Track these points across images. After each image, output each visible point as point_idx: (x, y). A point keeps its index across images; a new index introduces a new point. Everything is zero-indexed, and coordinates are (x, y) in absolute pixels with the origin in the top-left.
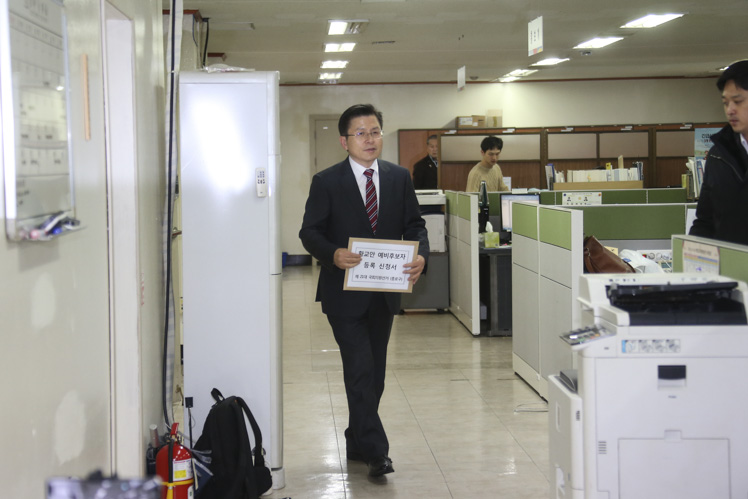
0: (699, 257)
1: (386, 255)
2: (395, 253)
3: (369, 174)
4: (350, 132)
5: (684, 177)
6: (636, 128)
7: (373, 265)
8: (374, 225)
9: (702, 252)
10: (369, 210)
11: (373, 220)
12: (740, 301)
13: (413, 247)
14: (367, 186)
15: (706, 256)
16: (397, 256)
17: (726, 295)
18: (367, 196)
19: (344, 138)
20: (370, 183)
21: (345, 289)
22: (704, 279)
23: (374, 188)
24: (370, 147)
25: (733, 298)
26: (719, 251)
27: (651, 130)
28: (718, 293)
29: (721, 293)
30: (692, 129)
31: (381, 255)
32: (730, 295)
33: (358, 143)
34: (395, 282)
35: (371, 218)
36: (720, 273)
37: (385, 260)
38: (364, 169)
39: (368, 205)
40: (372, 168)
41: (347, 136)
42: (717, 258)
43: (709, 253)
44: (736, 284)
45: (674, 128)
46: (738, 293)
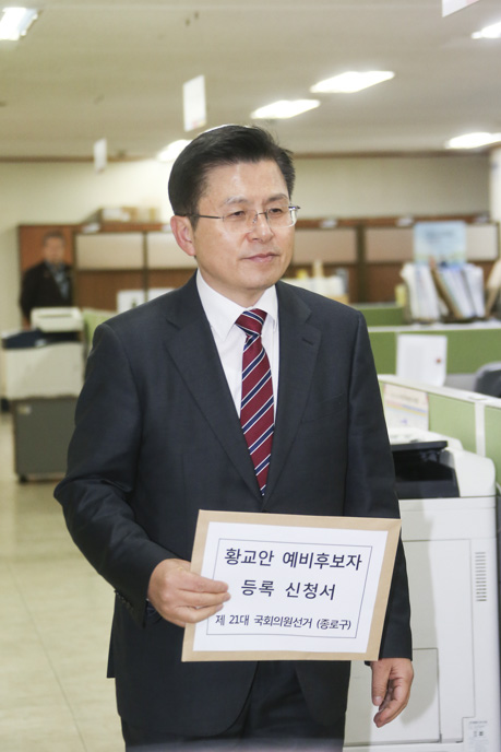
0: (405, 407)
1: (305, 559)
2: (331, 552)
3: (250, 323)
4: (204, 205)
5: (400, 291)
6: (342, 224)
7: (267, 587)
8: (261, 467)
9: (408, 399)
10: (248, 427)
11: (260, 454)
12: (451, 465)
13: (385, 534)
14: (246, 359)
15: (412, 404)
16: (338, 562)
17: (433, 458)
18: (246, 387)
19: (186, 221)
20: (254, 350)
21: (185, 658)
22: (407, 436)
23: (266, 364)
24: (259, 249)
25: (442, 462)
26: (428, 398)
27: (360, 227)
28: (424, 456)
29: (428, 455)
30: (411, 227)
31: (292, 559)
32: (438, 457)
33: (228, 237)
34: (330, 631)
35: (254, 448)
36: (430, 429)
37: (303, 574)
38: (238, 311)
39: (247, 412)
40: (260, 306)
41: (194, 217)
42: (425, 407)
43: (416, 400)
44: (445, 444)
45: (388, 223)
46: (448, 454)
